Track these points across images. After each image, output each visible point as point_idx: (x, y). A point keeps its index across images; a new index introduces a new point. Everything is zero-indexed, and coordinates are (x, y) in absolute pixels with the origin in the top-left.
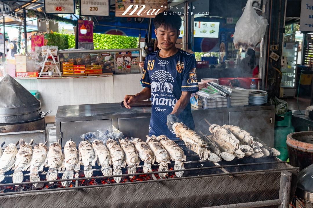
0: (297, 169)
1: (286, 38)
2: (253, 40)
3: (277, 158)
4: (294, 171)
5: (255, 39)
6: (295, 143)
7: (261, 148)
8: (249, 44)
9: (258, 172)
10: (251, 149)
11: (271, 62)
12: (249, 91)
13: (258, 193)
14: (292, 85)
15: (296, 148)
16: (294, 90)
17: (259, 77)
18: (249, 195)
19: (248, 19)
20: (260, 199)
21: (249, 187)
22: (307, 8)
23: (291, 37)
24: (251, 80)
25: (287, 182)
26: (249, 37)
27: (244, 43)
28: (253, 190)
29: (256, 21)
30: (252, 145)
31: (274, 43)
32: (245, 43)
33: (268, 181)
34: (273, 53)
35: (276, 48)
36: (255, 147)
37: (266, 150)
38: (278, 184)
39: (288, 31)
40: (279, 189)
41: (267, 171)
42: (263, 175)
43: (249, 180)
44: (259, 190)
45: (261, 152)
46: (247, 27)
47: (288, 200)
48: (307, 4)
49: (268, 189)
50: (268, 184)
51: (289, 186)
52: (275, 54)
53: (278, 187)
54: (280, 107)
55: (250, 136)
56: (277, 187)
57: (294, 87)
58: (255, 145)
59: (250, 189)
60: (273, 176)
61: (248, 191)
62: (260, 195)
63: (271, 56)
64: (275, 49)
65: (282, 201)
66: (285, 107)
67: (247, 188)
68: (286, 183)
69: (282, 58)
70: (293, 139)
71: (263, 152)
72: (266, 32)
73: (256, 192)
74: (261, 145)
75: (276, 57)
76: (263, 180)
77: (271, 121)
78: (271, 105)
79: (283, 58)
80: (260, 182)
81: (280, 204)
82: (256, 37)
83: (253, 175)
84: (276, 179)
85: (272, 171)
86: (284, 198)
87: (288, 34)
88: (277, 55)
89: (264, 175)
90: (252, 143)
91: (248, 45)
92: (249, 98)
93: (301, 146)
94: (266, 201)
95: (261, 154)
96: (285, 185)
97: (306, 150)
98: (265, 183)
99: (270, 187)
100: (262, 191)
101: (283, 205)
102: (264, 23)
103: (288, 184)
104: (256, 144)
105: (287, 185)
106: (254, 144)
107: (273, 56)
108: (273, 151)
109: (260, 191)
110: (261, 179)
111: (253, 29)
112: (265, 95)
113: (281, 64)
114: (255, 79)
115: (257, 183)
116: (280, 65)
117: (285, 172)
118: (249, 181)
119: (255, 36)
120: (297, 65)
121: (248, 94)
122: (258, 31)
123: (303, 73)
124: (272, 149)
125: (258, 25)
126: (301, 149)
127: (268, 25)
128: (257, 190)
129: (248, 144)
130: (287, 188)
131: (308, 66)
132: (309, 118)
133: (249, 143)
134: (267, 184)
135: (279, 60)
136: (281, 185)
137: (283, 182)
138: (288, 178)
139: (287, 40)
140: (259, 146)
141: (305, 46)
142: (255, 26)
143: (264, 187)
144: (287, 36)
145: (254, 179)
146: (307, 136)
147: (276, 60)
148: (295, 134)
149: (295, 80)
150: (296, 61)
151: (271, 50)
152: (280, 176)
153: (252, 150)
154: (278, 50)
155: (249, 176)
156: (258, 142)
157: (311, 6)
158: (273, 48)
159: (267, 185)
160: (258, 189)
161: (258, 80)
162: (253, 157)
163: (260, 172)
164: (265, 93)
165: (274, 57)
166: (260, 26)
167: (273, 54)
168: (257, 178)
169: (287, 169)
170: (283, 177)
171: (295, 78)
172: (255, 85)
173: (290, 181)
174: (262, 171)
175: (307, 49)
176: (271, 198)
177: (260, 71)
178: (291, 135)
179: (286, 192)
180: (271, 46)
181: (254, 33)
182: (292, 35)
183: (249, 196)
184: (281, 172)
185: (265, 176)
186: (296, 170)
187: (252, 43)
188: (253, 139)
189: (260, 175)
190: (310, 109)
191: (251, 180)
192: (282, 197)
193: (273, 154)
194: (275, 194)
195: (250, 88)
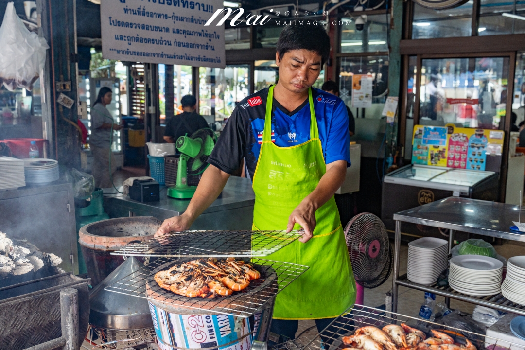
0: (88, 281)
1: (100, 72)
2: (24, 73)
3: (58, 268)
4: (83, 285)
5: (27, 72)
6: (90, 240)
7: (28, 256)
8: (19, 81)
9: (18, 298)
10: (9, 261)
11: (61, 110)
12: (25, 162)
13: (24, 335)
14: (117, 148)
15: (93, 247)
16: (121, 156)
17: (44, 137)
18: (8, 342)
19: (12, 37)
20: (30, 344)
21: (5, 329)
22: (111, 24)
23: (108, 71)
24: (30, 142)
25: (71, 305)
26: (17, 69)
27: (9, 79)
28: (14, 331)
29: (26, 41)
30: (12, 254)
31: (62, 79)
32: (11, 78)
33: (40, 310)
34: (62, 96)
35: (67, 87)
36: (17, 256)
37: (37, 258)
38: (58, 312)
39: (102, 62)
40: (60, 320)
41: (36, 294)
42: (29, 302)
43: (5, 315)
44: (24, 329)
45: (28, 262)
46: (11, 50)
47: (76, 335)
48: (110, 18)
49: (42, 324)
50: (40, 316)
51: (75, 312)
52: (67, 97)
53: (58, 317)
54: (82, 184)
55: (7, 238)
56: (56, 317)
57: (120, 151)
58: (17, 254)
59: (8, 331)
60: (47, 300)
61: (4, 335)
62: (27, 337)
63: (59, 101)
64: (65, 88)
65: (66, 338)
66: (88, 184)
67: (3, 329)
68: (69, 307)
69: (78, 104)
70: (87, 234)
71: (32, 262)
72: (46, 59)
73: (19, 334)
74: (26, 251)
75: (69, 101)
76: (30, 311)
77: (68, 209)
78: (66, 182)
79: (80, 104)
80: (26, 314)
81: (65, 345)
82: (29, 68)
83: (12, 306)
84: (53, 304)
85: (45, 292)
86: (69, 334)
87: (103, 66)
88: (69, 99)
89: (31, 302)
90: (11, 250)
91: (17, 81)
92: (25, 173)
93: (100, 243)
94: (40, 344)
95: (28, 267)
96: (69, 311)
97: (108, 247)
98: (34, 315)
99: (44, 321)
100: (32, 329)
101: (68, 344)
102: (40, 45)
103: (74, 309)
104: (19, 251)
105: (71, 310)
106: (14, 251)
107: (63, 101)
108: (51, 259)
109: (27, 330)
110: (28, 310)
111: (22, 54)
112: (53, 167)
113: (78, 114)
114: (37, 142)
115: (21, 317)
116: (77, 116)
117: (66, 289)
118: (5, 318)
119: (27, 66)
120: (122, 116)
121: (23, 167)
122: (32, 58)
123: (133, 128)
124: (49, 256)
125: (30, 48)
126: (100, 248)
127: (48, 47)
128: (21, 331)
129: (5, 253)
130: (73, 315)
131: (139, 117)
132: (129, 197)
133: (7, 251)
134: (38, 316)
135: (74, 107)
136: (62, 312)
137: (64, 307)
138: (72, 299)
139: (103, 76)
140: (24, 253)
141: (130, 86)
142: (25, 50)
143: (34, 321)
144: (102, 70)
145: (14, 311)
146: (113, 226)
147: (70, 107)
148: (93, 225)
149: (121, 141)
150: (120, 109)
151: (58, 90)
152: (60, 298)
153: (11, 263)
154: (70, 90)
155: (4, 308)
156: (21, 247)
157: (116, 20)
158: (62, 88)
159: (40, 318)
160: (22, 328)
161: (43, 141)
162: (16, 274)
163: (23, 297)
164: (54, 162)
165: (65, 103)
166: (33, 49)
167: (63, 98)
168: (20, 309)
169: (70, 285)
170: (64, 298)
171: (120, 137)
172: (38, 151)
173: (76, 303)
174: (27, 296)
175: (134, 91)
176: (49, 339)
177: (44, 126)
178: (86, 227)
179: (72, 322)
180: (57, 84)
181: (25, 61)
182: (109, 68)
183: (8, 344)
184: (59, 292)
185: (33, 302)
186: (86, 282)
187: (22, 79)
188: (12, 242)
189: (25, 302)
190: (129, 183)
191: (8, 315)
192: (66, 332)
193: (50, 263)
194: (54, 329)
195: (29, 157)
